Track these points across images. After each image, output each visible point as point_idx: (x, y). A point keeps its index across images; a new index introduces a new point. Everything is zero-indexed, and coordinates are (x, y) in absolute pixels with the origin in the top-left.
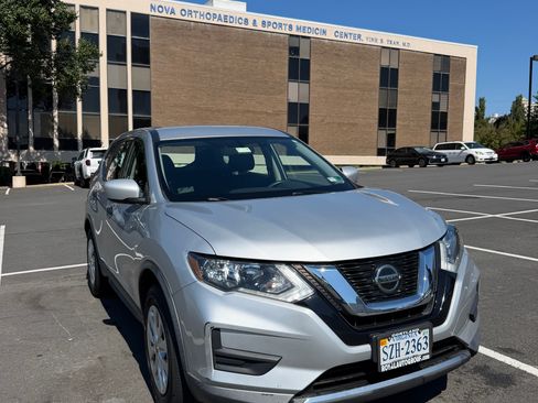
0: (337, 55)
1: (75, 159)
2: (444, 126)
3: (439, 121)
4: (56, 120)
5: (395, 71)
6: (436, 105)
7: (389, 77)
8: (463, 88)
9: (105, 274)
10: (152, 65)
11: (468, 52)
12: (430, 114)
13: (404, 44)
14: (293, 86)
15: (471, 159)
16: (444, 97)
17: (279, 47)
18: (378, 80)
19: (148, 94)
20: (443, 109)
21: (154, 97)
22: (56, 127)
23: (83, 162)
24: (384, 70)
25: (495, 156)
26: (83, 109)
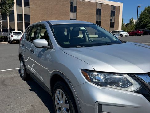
0: (84, 5)
1: (8, 35)
2: (113, 26)
3: (112, 25)
4: (1, 23)
5: (100, 10)
6: (111, 20)
7: (99, 12)
8: (119, 15)
9: (28, 73)
10: (30, 7)
11: (120, 5)
12: (110, 23)
13: (103, 2)
14: (72, 14)
15: (121, 35)
16: (114, 17)
17: (67, 2)
18: (96, 12)
19: (29, 15)
20: (113, 21)
21: (31, 16)
22: (1, 25)
23: (10, 36)
24: (97, 10)
25: (128, 34)
26: (9, 20)
